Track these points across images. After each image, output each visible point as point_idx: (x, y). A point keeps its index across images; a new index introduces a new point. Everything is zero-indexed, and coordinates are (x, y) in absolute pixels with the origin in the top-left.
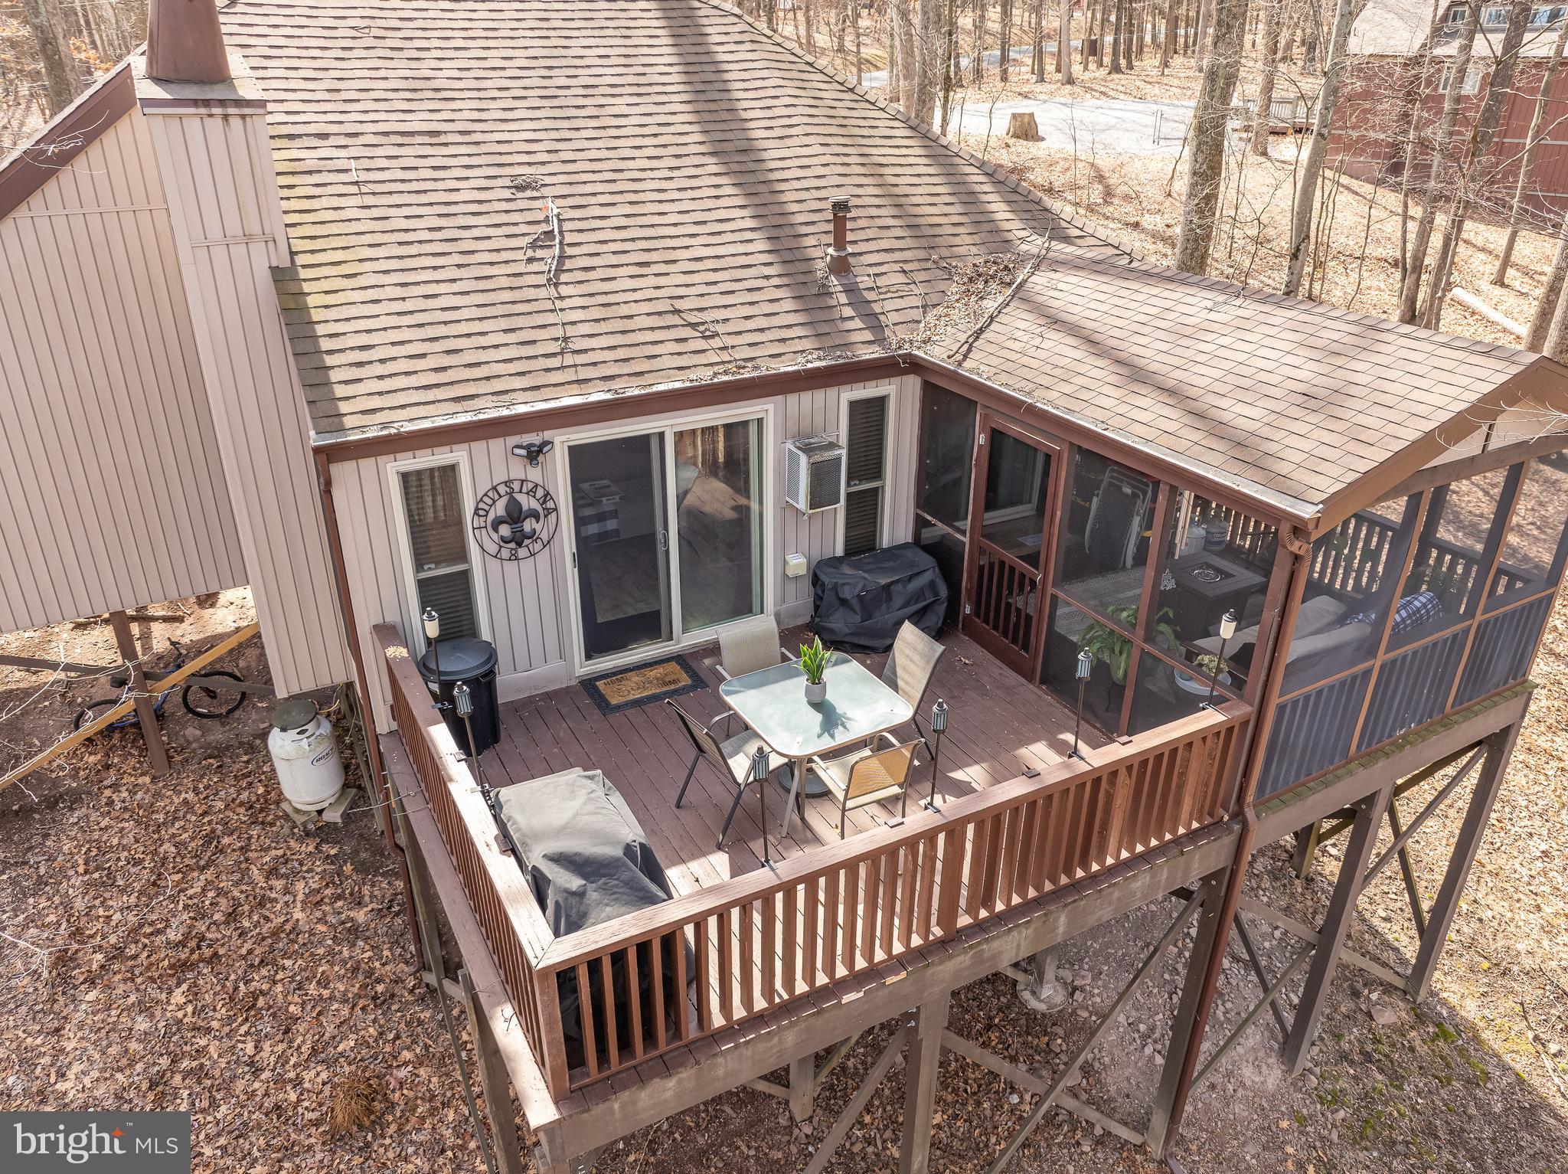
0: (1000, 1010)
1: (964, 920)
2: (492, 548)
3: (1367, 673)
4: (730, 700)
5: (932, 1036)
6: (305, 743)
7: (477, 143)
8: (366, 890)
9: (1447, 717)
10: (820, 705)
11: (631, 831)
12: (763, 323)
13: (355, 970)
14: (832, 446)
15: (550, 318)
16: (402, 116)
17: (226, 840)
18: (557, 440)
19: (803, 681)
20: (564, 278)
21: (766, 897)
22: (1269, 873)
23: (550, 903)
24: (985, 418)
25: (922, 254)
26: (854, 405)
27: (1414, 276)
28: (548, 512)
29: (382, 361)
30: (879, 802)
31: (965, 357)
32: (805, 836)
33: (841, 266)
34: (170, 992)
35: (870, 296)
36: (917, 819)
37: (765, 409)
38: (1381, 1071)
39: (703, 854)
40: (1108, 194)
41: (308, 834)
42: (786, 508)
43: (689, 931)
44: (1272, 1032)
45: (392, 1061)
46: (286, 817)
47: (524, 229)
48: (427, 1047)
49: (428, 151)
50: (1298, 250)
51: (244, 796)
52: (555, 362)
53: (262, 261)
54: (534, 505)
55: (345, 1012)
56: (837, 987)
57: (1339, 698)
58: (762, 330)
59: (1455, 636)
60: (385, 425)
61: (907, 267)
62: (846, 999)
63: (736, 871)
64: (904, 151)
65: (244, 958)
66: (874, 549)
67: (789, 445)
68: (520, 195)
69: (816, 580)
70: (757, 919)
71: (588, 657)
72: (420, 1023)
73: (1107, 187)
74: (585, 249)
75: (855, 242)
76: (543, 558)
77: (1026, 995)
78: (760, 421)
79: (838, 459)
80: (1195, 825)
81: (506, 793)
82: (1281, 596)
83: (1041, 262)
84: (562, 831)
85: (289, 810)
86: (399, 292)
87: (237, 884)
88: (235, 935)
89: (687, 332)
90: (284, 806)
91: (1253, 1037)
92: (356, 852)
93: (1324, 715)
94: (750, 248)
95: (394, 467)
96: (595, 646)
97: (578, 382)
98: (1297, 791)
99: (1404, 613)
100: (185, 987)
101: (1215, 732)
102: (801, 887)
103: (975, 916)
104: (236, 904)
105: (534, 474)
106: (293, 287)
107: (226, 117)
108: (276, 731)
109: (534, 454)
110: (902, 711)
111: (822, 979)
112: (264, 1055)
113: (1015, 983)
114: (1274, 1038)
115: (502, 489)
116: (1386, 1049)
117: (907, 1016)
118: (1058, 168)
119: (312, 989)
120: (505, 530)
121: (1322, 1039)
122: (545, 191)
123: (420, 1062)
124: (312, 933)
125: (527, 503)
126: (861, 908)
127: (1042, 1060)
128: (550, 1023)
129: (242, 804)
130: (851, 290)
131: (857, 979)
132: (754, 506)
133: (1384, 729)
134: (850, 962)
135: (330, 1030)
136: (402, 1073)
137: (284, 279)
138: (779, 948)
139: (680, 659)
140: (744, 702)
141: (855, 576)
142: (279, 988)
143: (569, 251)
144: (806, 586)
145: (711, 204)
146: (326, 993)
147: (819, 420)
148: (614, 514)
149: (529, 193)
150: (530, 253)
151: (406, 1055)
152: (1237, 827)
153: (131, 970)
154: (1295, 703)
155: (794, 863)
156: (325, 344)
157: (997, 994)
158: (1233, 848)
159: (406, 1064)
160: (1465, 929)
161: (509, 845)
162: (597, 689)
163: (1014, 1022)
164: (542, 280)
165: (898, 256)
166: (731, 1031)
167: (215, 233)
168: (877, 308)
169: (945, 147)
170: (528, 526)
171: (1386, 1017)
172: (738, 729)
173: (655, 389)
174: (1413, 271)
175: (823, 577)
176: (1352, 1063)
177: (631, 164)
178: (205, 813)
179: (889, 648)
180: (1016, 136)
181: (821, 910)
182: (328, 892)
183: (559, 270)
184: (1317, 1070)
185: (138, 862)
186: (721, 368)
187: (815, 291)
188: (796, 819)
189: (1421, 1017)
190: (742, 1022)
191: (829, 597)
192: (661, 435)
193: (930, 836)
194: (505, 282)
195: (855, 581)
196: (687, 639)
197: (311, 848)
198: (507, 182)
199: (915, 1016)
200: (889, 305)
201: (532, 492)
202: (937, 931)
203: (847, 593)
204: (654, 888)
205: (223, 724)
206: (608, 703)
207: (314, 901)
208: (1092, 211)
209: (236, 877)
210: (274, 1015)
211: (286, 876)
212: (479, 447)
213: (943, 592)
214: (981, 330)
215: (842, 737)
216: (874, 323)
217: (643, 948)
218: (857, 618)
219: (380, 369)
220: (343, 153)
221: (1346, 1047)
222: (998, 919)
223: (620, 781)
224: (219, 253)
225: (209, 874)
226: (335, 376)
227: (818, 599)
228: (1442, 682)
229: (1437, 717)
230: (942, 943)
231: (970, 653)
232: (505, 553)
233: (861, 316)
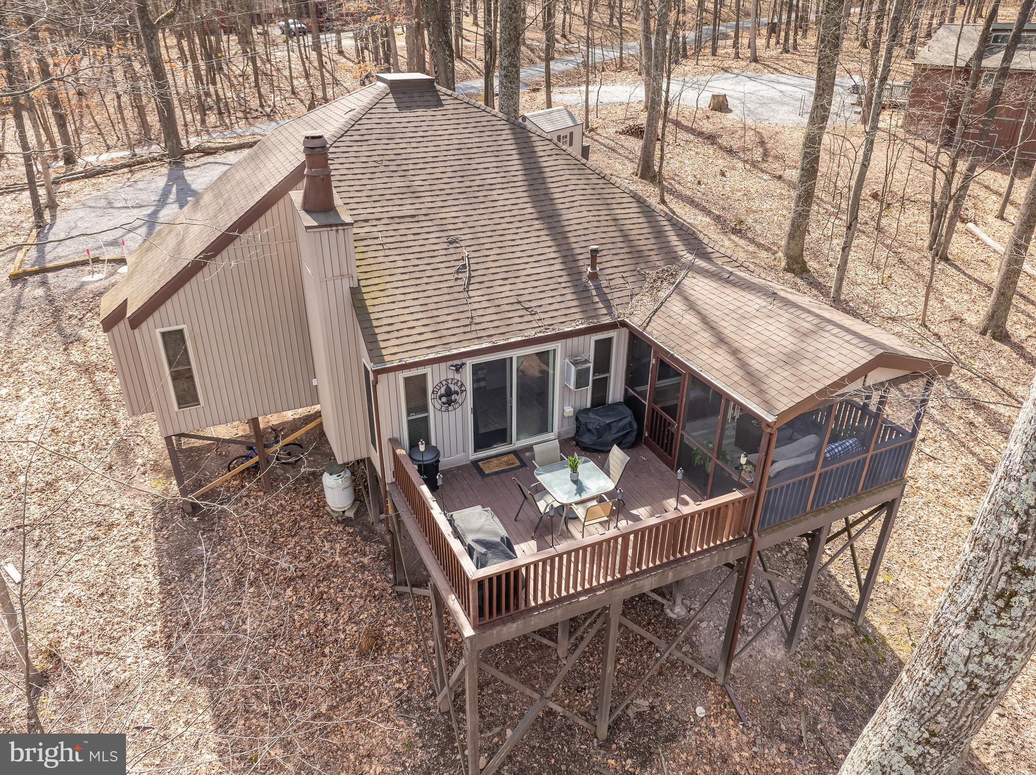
0: (655, 616)
1: (629, 572)
2: (438, 407)
3: (813, 477)
4: (538, 477)
5: (615, 617)
6: (340, 481)
7: (431, 220)
8: (367, 549)
9: (859, 495)
10: (576, 482)
11: (504, 533)
12: (557, 306)
13: (365, 584)
14: (587, 361)
15: (465, 308)
16: (399, 208)
17: (302, 524)
18: (468, 362)
19: (569, 470)
20: (471, 287)
21: (552, 559)
22: (793, 561)
23: (475, 557)
24: (655, 352)
25: (632, 267)
26: (597, 342)
27: (938, 221)
28: (462, 391)
29: (398, 330)
30: (600, 523)
31: (648, 324)
32: (568, 535)
33: (594, 277)
34: (285, 590)
35: (606, 291)
36: (612, 532)
37: (558, 346)
38: (833, 654)
39: (526, 541)
40: (766, 154)
41: (339, 522)
42: (564, 387)
43: (523, 570)
44: (783, 634)
45: (384, 624)
46: (328, 514)
47: (453, 263)
48: (398, 619)
49: (411, 225)
50: (851, 225)
51: (308, 503)
52: (468, 329)
53: (347, 285)
54: (457, 389)
55: (362, 602)
56: (578, 594)
57: (799, 488)
58: (557, 310)
59: (859, 461)
60: (400, 360)
61: (625, 275)
62: (581, 599)
63: (540, 549)
64: (627, 211)
65: (316, 577)
66: (605, 404)
67: (567, 360)
68: (451, 246)
69: (577, 419)
70: (548, 568)
71: (475, 451)
72: (395, 608)
73: (766, 149)
74: (480, 272)
75: (601, 263)
76: (459, 411)
77: (668, 611)
78: (554, 350)
79: (589, 368)
80: (731, 538)
81: (456, 515)
82: (766, 448)
83: (691, 267)
84: (478, 531)
85: (329, 511)
86: (402, 297)
87: (309, 544)
88: (311, 567)
89: (524, 312)
90: (327, 508)
91: (773, 636)
92: (361, 532)
93: (791, 496)
94: (553, 268)
95: (402, 375)
96: (478, 447)
97: (478, 338)
98: (780, 525)
99: (840, 448)
100: (291, 588)
101: (738, 501)
102: (565, 556)
103: (634, 570)
104: (310, 553)
105: (457, 377)
106: (359, 297)
107: (337, 230)
108: (326, 475)
109: (458, 368)
110: (610, 485)
111: (572, 591)
112: (328, 618)
113: (663, 605)
114: (783, 637)
115: (444, 383)
116: (838, 645)
117: (605, 608)
118: (737, 136)
119: (347, 591)
120: (444, 399)
121: (807, 639)
122: (462, 244)
123: (396, 625)
124: (344, 567)
125: (453, 388)
126: (588, 565)
127: (670, 638)
128: (474, 599)
129: (307, 507)
130: (598, 288)
131: (585, 592)
132: (551, 372)
133: (824, 500)
134: (583, 585)
135: (356, 609)
136: (389, 629)
137: (356, 293)
138: (556, 579)
139: (515, 452)
140: (544, 478)
141: (594, 419)
142: (332, 591)
143: (473, 274)
144: (573, 420)
145: (535, 246)
146: (353, 594)
147: (581, 349)
148: (484, 379)
149: (455, 245)
150: (456, 276)
151: (390, 622)
152: (750, 540)
153: (267, 580)
154: (776, 490)
155: (562, 546)
156: (375, 323)
157: (654, 610)
158: (749, 548)
159: (390, 625)
160: (889, 593)
161: (457, 535)
162: (479, 466)
163: (661, 622)
164: (461, 289)
165: (621, 269)
166: (537, 608)
167: (329, 275)
168: (609, 297)
169: (648, 206)
170: (453, 397)
171: (840, 631)
172: (541, 490)
173: (510, 341)
174: (937, 218)
175: (580, 419)
176: (820, 650)
177: (499, 227)
178: (291, 511)
179: (609, 451)
180: (714, 109)
181: (572, 565)
182: (350, 549)
183: (469, 284)
184: (802, 652)
185: (263, 532)
186: (539, 330)
187: (581, 289)
188: (564, 528)
189: (857, 631)
190: (541, 605)
191: (583, 428)
192: (511, 358)
193: (615, 538)
194: (446, 291)
195: (595, 421)
196: (519, 443)
197: (341, 529)
198: (445, 240)
199: (609, 609)
200: (616, 295)
201: (456, 384)
202: (618, 576)
203: (591, 427)
204: (511, 553)
205: (294, 468)
206: (484, 473)
207: (344, 553)
208: (754, 166)
209: (309, 540)
210: (331, 602)
211: (331, 541)
212: (436, 366)
213: (635, 426)
214: (656, 310)
215: (585, 496)
216: (608, 305)
217: (508, 574)
218: (595, 438)
219: (396, 334)
220: (375, 229)
221: (818, 643)
222: (643, 572)
223: (496, 512)
224: (330, 283)
225: (296, 539)
226: (380, 338)
227: (578, 428)
228: (855, 479)
229: (853, 495)
230: (620, 580)
231: (646, 455)
232: (443, 409)
233: (601, 301)
